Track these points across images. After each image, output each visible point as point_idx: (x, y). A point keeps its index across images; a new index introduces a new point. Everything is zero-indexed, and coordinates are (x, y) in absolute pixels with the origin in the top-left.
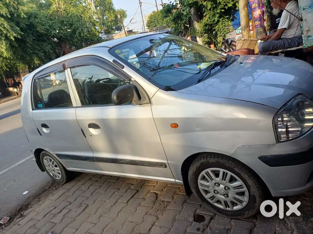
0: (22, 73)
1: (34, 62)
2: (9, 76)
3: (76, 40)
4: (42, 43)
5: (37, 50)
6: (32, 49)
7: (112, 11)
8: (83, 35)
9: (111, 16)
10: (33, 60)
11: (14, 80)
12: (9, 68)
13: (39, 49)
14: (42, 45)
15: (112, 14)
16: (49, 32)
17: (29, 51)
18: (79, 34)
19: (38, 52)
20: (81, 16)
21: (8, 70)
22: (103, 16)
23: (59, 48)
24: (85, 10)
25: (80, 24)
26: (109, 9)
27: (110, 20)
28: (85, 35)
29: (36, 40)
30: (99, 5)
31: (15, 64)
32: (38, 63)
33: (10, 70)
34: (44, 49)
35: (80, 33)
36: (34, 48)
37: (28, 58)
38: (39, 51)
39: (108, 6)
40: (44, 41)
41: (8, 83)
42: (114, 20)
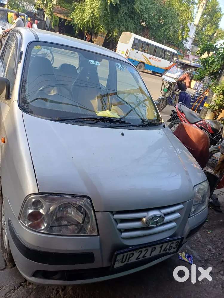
0: (100, 35)
1: (114, 33)
2: (89, 33)
3: (160, 34)
4: (130, 20)
5: (122, 24)
6: (119, 20)
7: (214, 26)
8: (168, 32)
9: (210, 30)
10: (114, 30)
11: (91, 39)
12: (93, 26)
13: (125, 24)
14: (129, 22)
15: (212, 29)
16: (143, 13)
17: (115, 20)
18: (164, 29)
19: (121, 25)
20: (178, 15)
21: (91, 26)
22: (204, 26)
23: (142, 32)
24: (186, 11)
25: (172, 21)
26: (213, 23)
27: (207, 33)
28: (169, 33)
29: (127, 15)
30: (207, 13)
31: (99, 25)
32: (116, 36)
33: (93, 28)
34: (128, 26)
35: (166, 29)
36: (121, 21)
37: (111, 26)
38: (123, 25)
39: (214, 19)
40: (133, 19)
41: (86, 38)
42: (210, 36)
